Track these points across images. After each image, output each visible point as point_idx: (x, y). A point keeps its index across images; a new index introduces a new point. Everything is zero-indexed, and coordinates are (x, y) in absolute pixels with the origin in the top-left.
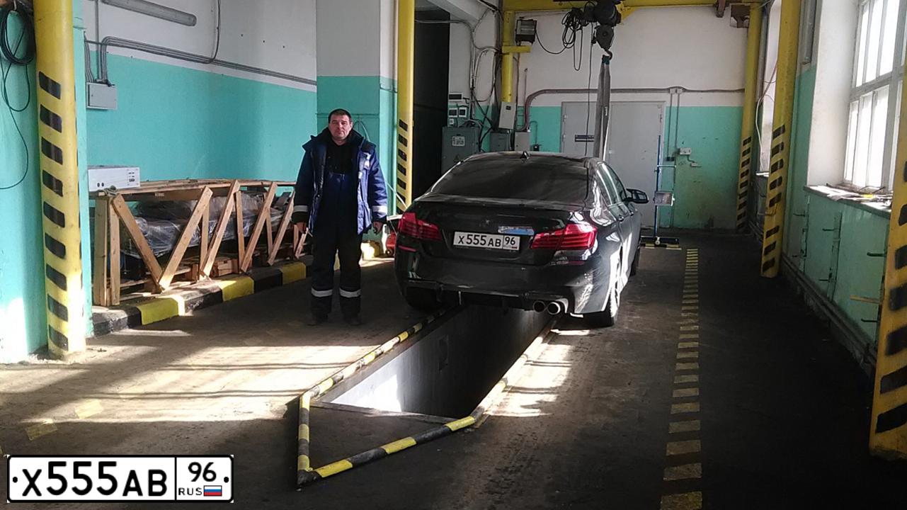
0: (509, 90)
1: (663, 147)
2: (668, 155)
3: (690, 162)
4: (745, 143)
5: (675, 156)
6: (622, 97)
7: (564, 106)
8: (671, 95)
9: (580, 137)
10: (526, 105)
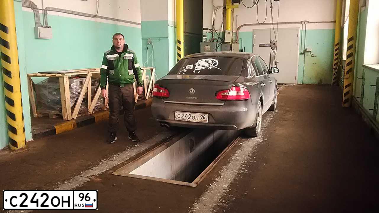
0: (229, 25)
1: (299, 48)
2: (301, 51)
3: (311, 55)
4: (336, 45)
5: (304, 52)
6: (280, 26)
7: (254, 31)
8: (302, 25)
9: (261, 45)
10: (237, 31)
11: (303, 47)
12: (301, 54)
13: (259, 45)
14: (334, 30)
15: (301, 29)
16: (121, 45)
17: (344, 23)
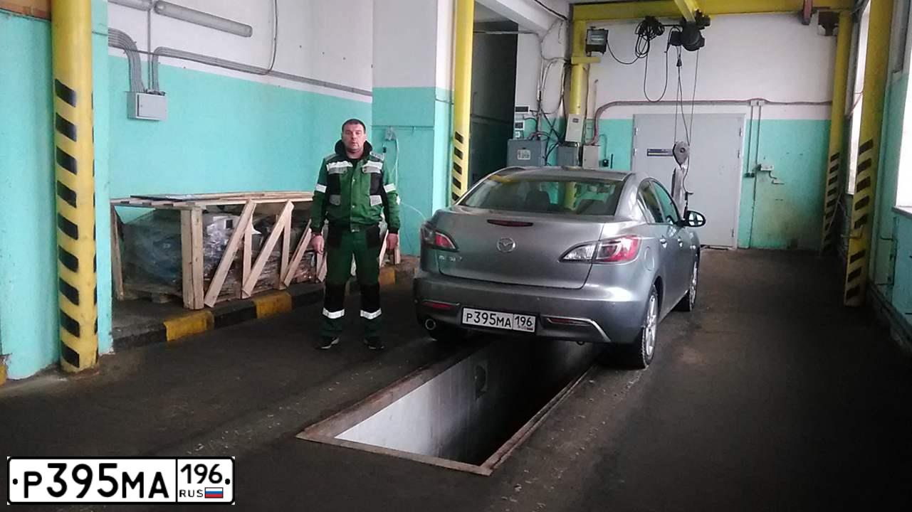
0: (578, 102)
1: (742, 163)
2: (747, 171)
3: (772, 179)
4: (833, 158)
5: (755, 173)
6: (698, 109)
7: (636, 118)
8: (752, 107)
9: (652, 151)
10: (595, 117)
11: (752, 159)
12: (747, 175)
13: (648, 152)
14: (828, 124)
15: (750, 118)
16: (359, 145)
17: (852, 106)
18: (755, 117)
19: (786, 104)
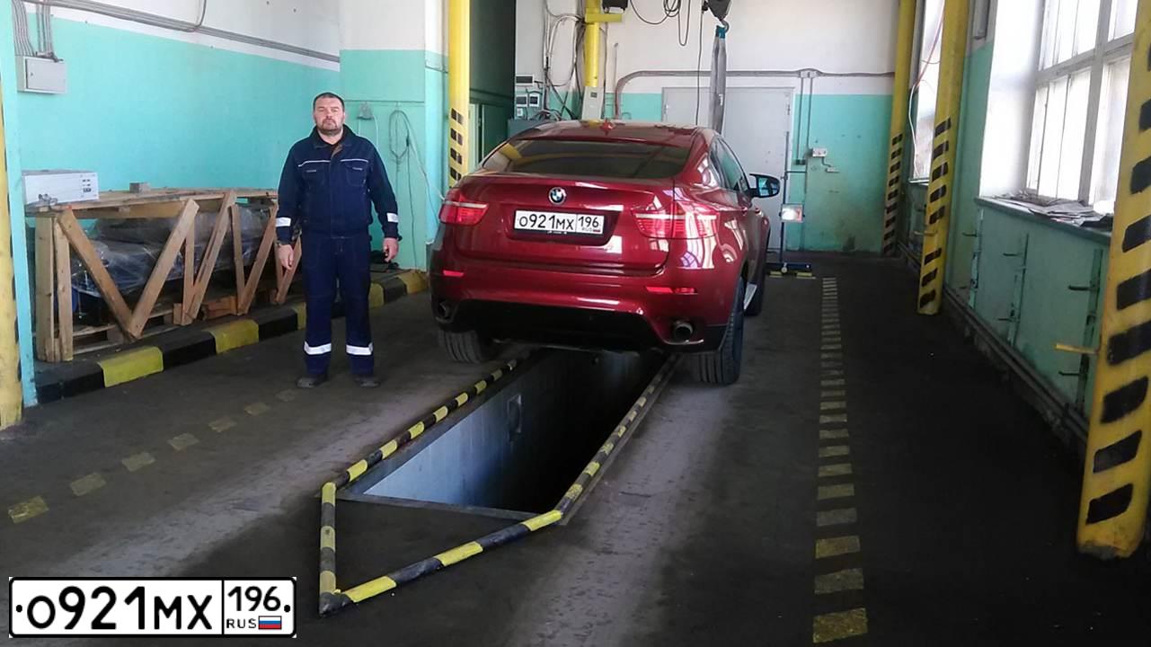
0: (594, 71)
1: (791, 149)
2: (797, 157)
3: (825, 167)
4: (895, 141)
5: (806, 159)
7: (666, 90)
8: (802, 79)
10: (616, 91)
11: (802, 142)
12: (798, 162)
14: (890, 99)
15: (799, 93)
17: (917, 78)
18: (806, 92)
19: (841, 75)
